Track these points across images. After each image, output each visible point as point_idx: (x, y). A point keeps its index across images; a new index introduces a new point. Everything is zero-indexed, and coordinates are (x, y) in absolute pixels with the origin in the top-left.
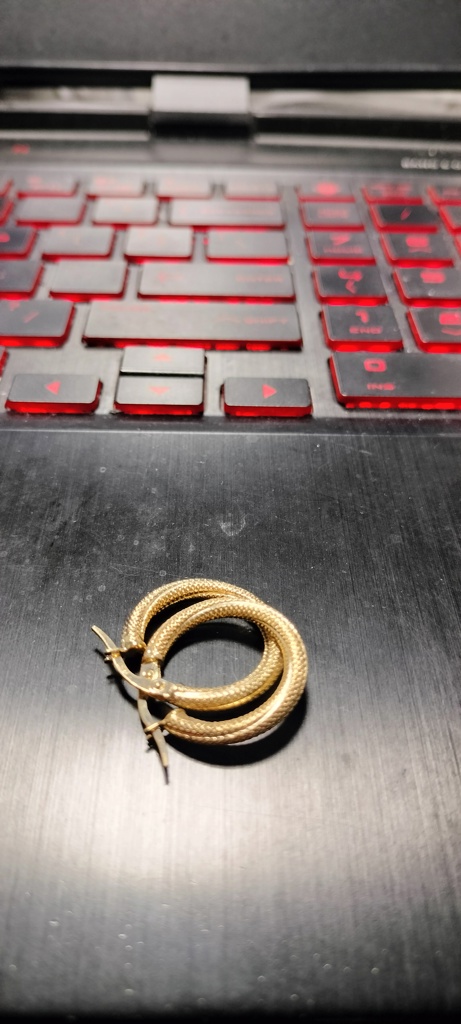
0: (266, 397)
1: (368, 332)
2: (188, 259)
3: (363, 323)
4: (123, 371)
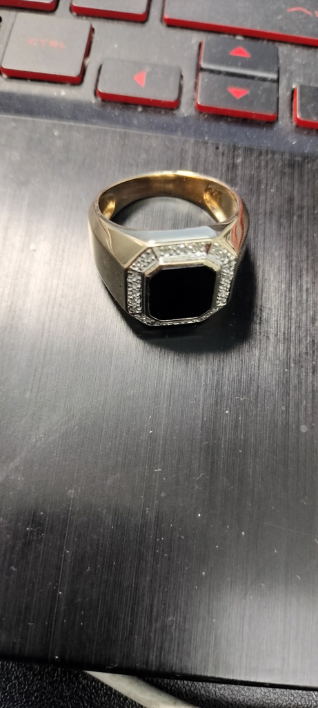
4: (204, 65)
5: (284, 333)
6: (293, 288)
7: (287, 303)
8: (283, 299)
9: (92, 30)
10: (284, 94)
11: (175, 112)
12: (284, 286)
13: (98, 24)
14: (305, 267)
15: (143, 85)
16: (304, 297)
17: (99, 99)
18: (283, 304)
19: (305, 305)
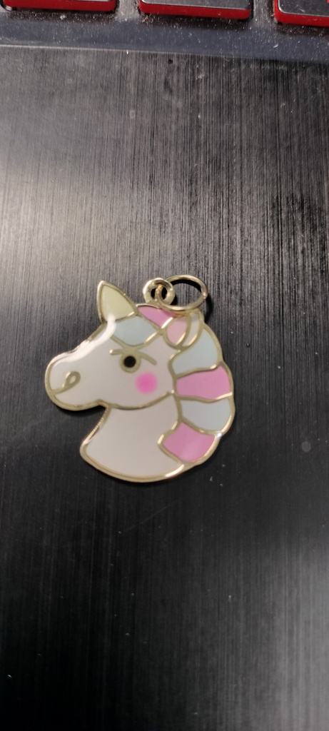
5: (274, 316)
6: (285, 250)
7: (277, 272)
8: (271, 266)
11: (111, 16)
12: (271, 249)
14: (300, 219)
16: (300, 261)
18: (271, 274)
19: (301, 273)
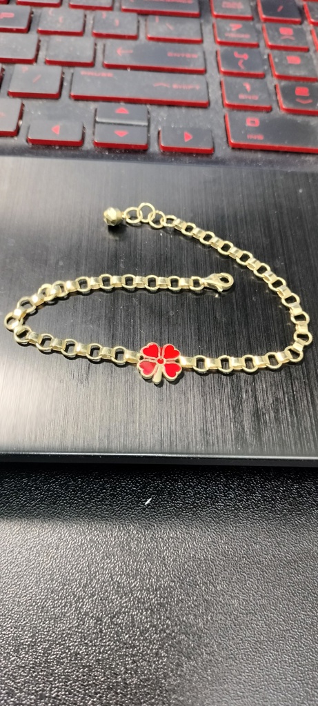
0: (186, 141)
1: (250, 98)
2: (135, 38)
3: (248, 92)
4: (98, 119)
9: (23, 105)
10: (153, 133)
11: (80, 148)
13: (26, 102)
15: (58, 133)
17: (31, 144)
